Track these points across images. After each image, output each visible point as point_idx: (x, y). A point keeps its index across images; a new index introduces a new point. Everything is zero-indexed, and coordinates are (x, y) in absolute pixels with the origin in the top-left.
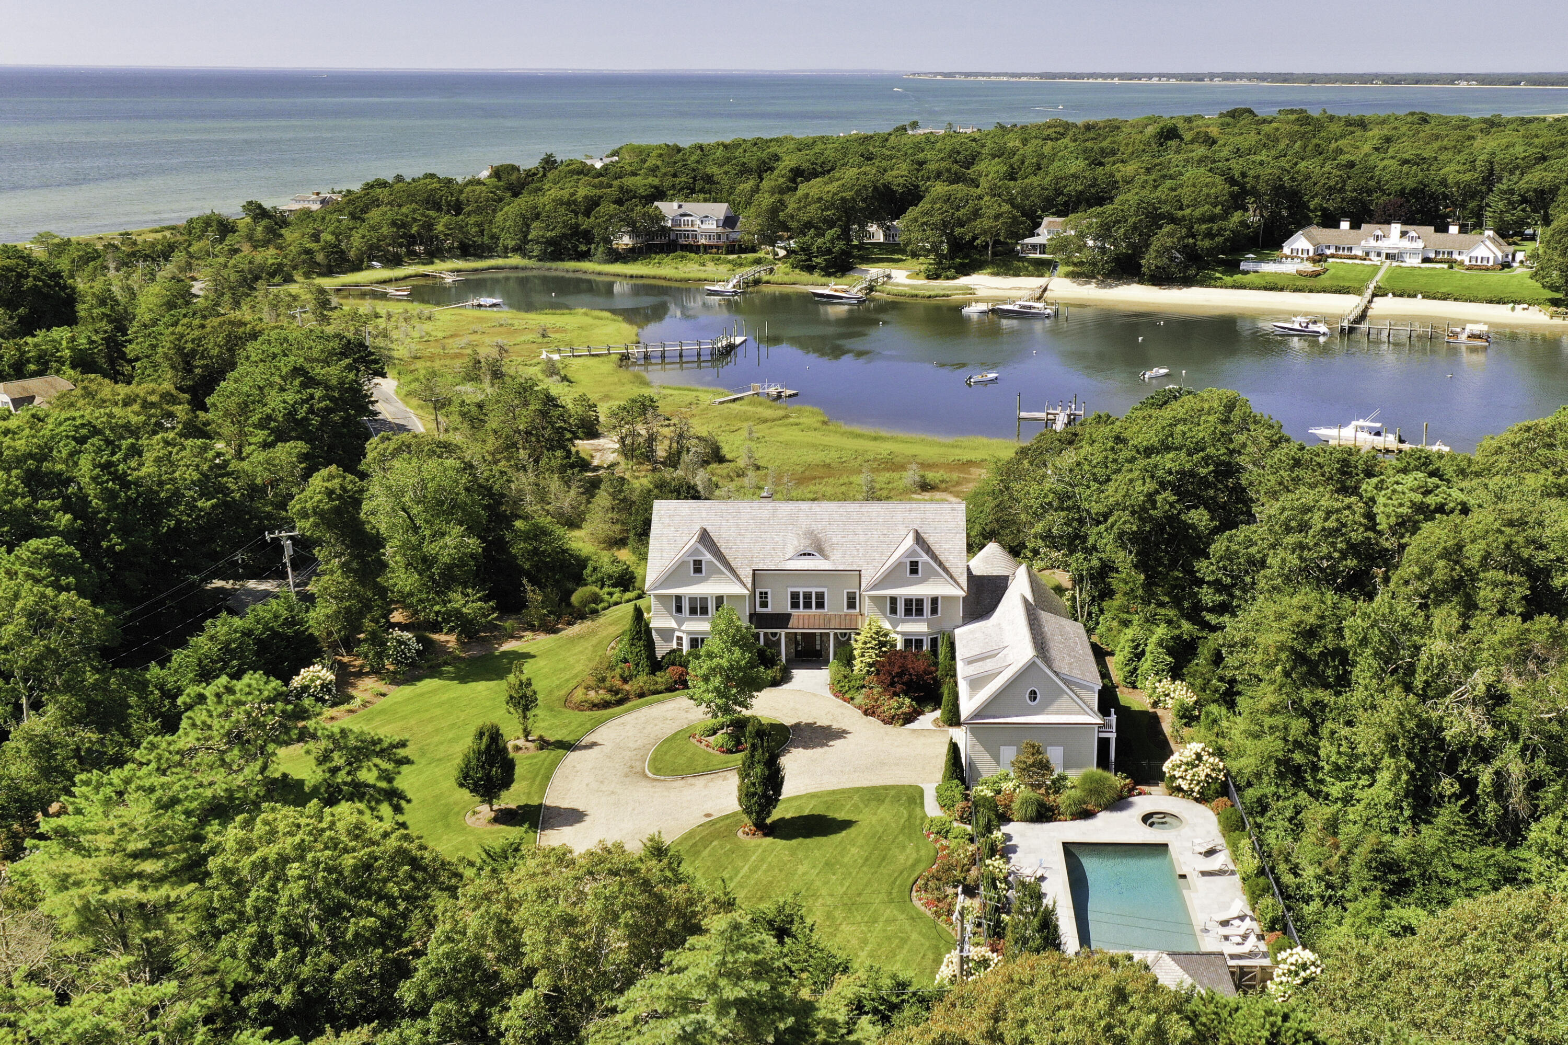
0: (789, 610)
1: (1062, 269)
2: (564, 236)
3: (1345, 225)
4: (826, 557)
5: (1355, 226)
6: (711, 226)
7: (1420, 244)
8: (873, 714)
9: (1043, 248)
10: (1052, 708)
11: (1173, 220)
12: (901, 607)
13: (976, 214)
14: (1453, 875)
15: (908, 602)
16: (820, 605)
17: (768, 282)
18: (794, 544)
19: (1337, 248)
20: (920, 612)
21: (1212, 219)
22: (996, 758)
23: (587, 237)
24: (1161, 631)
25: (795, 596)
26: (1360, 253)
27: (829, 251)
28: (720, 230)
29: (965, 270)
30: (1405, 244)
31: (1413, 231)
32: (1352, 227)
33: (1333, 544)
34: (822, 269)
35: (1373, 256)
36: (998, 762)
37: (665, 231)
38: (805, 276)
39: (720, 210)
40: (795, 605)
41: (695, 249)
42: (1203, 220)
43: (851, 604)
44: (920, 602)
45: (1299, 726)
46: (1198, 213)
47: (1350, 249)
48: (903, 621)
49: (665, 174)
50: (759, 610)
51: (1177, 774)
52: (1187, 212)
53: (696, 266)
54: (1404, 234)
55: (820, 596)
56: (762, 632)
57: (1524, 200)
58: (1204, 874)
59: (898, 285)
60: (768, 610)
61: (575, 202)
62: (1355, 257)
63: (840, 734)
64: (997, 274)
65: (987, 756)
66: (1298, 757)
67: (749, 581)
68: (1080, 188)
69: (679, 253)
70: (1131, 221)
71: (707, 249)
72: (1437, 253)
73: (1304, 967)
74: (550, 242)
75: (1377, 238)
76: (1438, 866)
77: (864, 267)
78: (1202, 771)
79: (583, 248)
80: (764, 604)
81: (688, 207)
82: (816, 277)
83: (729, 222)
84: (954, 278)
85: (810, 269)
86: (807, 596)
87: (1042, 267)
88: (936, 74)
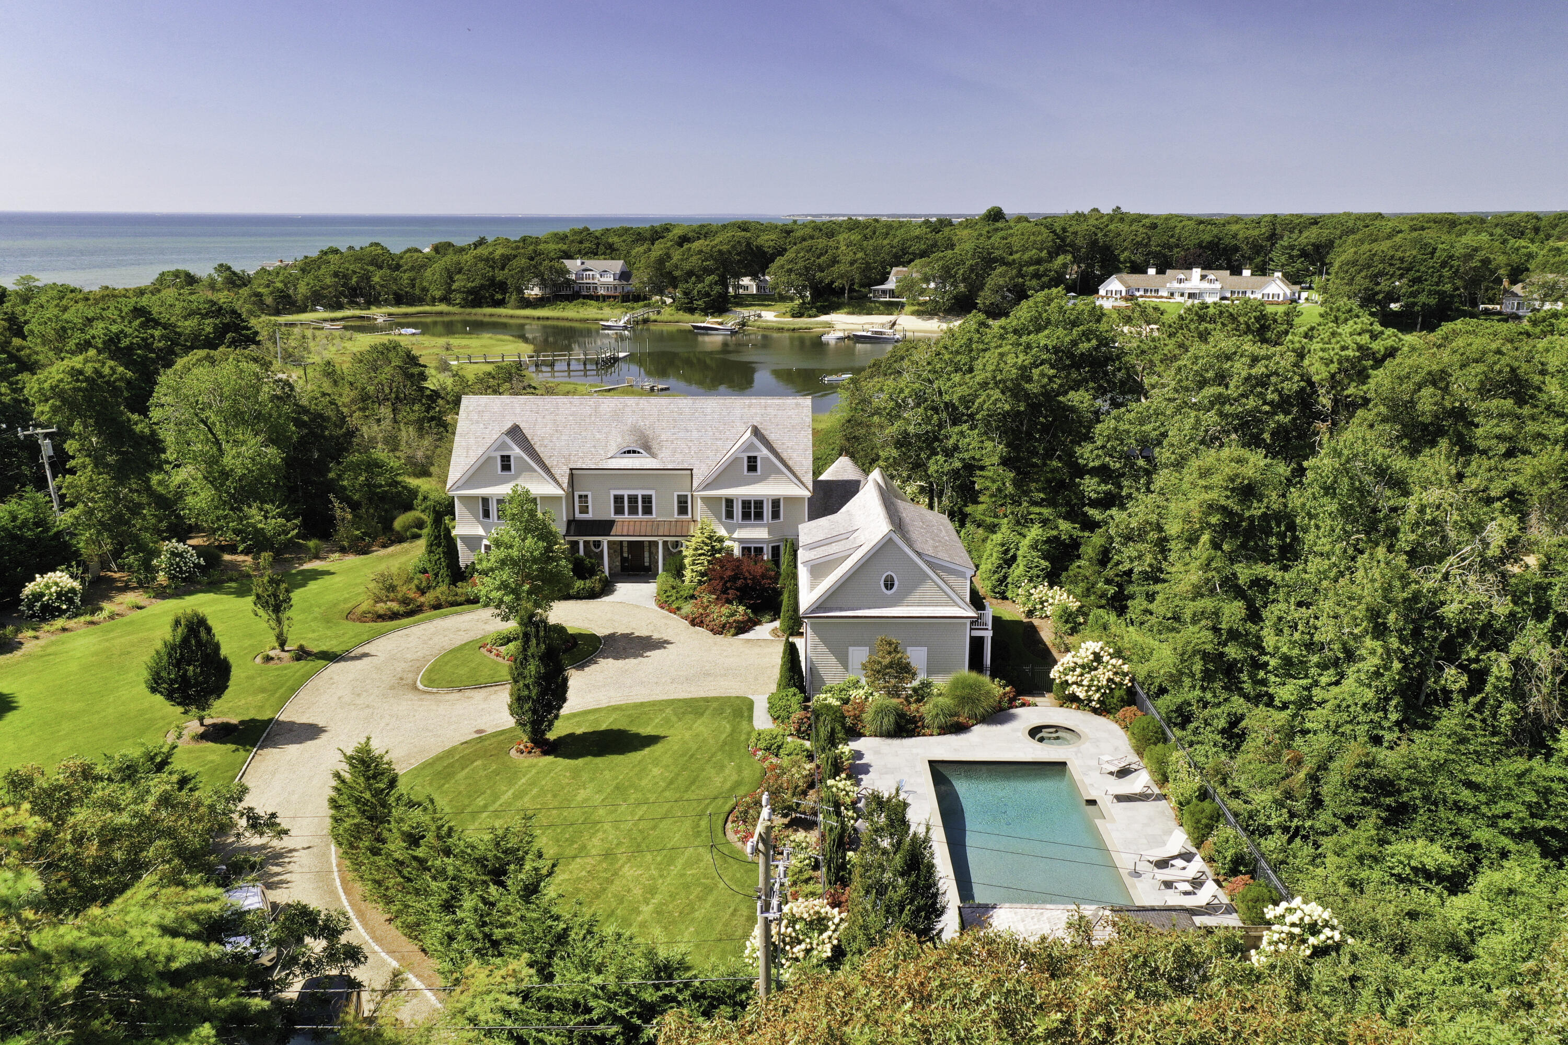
0: (612, 516)
1: (908, 309)
2: (482, 287)
3: (1152, 271)
4: (654, 456)
5: (1161, 272)
6: (609, 279)
7: (1218, 285)
8: (701, 624)
9: (892, 293)
11: (1003, 262)
12: (738, 510)
13: (834, 261)
15: (746, 504)
16: (648, 510)
17: (655, 321)
18: (616, 441)
19: (1146, 291)
20: (759, 516)
21: (1039, 262)
22: (844, 661)
23: (502, 287)
24: (1035, 532)
25: (618, 499)
26: (1165, 294)
27: (707, 295)
28: (616, 282)
29: (826, 310)
30: (1205, 285)
31: (1211, 275)
32: (1157, 273)
33: (1261, 395)
34: (702, 310)
35: (1176, 295)
36: (846, 667)
37: (568, 282)
38: (687, 316)
39: (617, 266)
40: (619, 510)
41: (597, 298)
42: (1030, 263)
43: (683, 510)
44: (759, 504)
45: (1233, 611)
46: (1026, 257)
47: (1157, 291)
48: (741, 526)
49: (573, 241)
50: (579, 516)
51: (1070, 679)
52: (1016, 256)
53: (595, 310)
54: (1203, 277)
55: (647, 500)
56: (581, 540)
57: (1304, 254)
58: (1120, 798)
59: (767, 321)
60: (589, 516)
61: (493, 259)
62: (1162, 297)
63: (660, 644)
64: (853, 313)
65: (833, 660)
66: (1233, 651)
67: (565, 481)
68: (923, 247)
69: (581, 300)
70: (968, 263)
71: (605, 298)
72: (1232, 293)
74: (470, 292)
75: (1180, 281)
76: (1444, 786)
77: (738, 309)
78: (1103, 675)
79: (499, 297)
80: (584, 510)
81: (589, 263)
82: (697, 316)
83: (625, 276)
84: (816, 316)
85: (691, 311)
86: (633, 499)
87: (892, 307)
88: (807, 215)
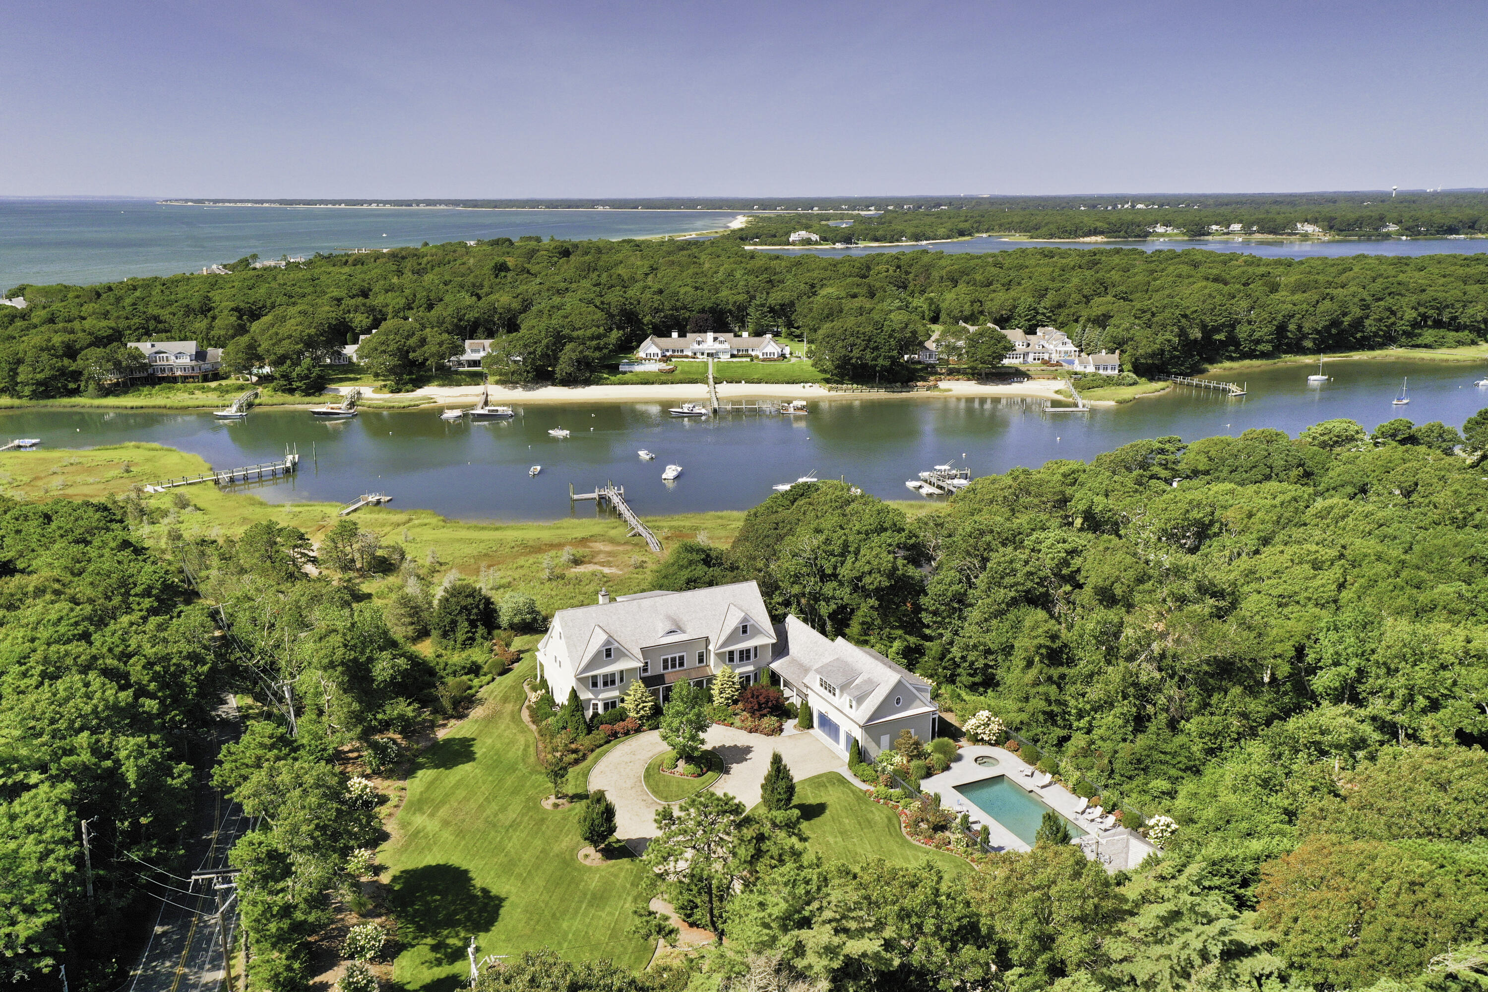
0: (662, 672)
1: (491, 379)
2: (54, 378)
3: (675, 335)
4: (684, 632)
5: (682, 335)
6: (186, 361)
7: (726, 346)
8: (756, 731)
9: (476, 363)
10: (915, 704)
11: (571, 339)
12: (736, 657)
13: (423, 342)
14: (1162, 756)
15: (741, 652)
16: (681, 664)
17: (260, 405)
18: (663, 626)
19: (674, 351)
20: (748, 658)
21: (599, 337)
22: (878, 744)
23: (76, 375)
24: (897, 644)
25: (665, 662)
26: (690, 354)
27: (307, 377)
28: (194, 363)
29: (419, 383)
30: (718, 346)
31: (722, 336)
32: (679, 336)
34: (302, 391)
35: (698, 355)
36: (879, 746)
37: (144, 367)
38: (288, 398)
39: (190, 347)
40: (666, 668)
41: (174, 380)
42: (592, 338)
43: (701, 660)
44: (748, 651)
45: (1053, 690)
46: (589, 333)
47: (682, 351)
48: (739, 667)
49: (118, 317)
51: (979, 731)
52: (580, 333)
53: (186, 395)
54: (715, 339)
55: (681, 658)
57: (772, 310)
58: (1043, 787)
59: (368, 399)
60: (653, 674)
61: (53, 347)
62: (687, 357)
63: (748, 750)
64: (444, 385)
65: (874, 744)
66: (1055, 708)
67: (641, 657)
68: (477, 315)
69: (164, 385)
70: (545, 342)
71: (185, 379)
72: (738, 351)
73: (1168, 826)
74: (39, 383)
75: (699, 343)
77: (333, 386)
78: (995, 727)
79: (72, 386)
80: (646, 671)
81: (160, 346)
82: (297, 397)
83: (200, 355)
84: (413, 391)
85: (291, 391)
86: (674, 659)
87: (476, 378)
88: (187, 201)
